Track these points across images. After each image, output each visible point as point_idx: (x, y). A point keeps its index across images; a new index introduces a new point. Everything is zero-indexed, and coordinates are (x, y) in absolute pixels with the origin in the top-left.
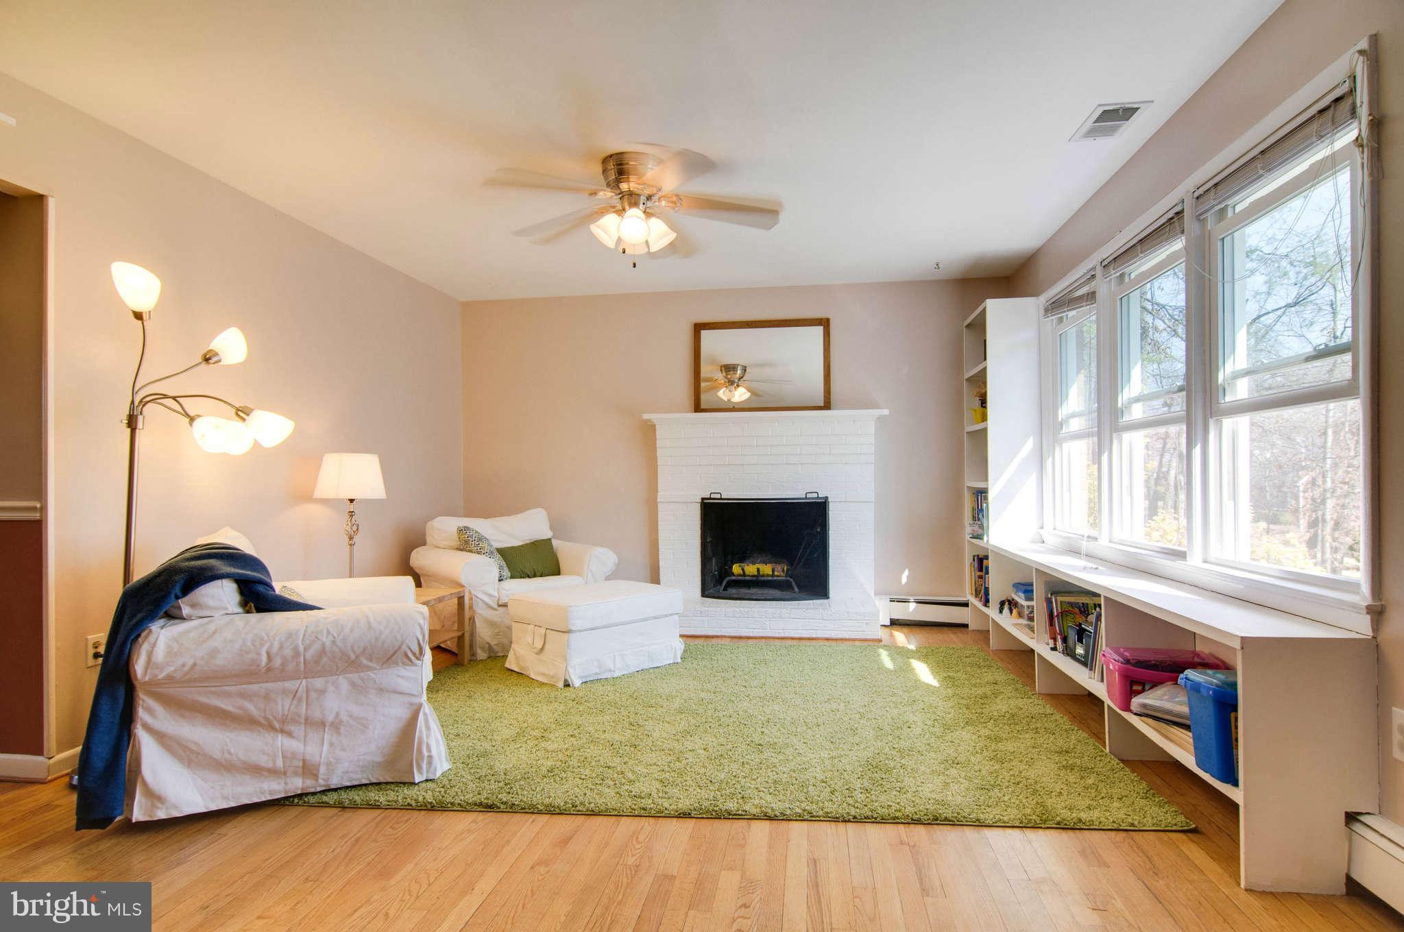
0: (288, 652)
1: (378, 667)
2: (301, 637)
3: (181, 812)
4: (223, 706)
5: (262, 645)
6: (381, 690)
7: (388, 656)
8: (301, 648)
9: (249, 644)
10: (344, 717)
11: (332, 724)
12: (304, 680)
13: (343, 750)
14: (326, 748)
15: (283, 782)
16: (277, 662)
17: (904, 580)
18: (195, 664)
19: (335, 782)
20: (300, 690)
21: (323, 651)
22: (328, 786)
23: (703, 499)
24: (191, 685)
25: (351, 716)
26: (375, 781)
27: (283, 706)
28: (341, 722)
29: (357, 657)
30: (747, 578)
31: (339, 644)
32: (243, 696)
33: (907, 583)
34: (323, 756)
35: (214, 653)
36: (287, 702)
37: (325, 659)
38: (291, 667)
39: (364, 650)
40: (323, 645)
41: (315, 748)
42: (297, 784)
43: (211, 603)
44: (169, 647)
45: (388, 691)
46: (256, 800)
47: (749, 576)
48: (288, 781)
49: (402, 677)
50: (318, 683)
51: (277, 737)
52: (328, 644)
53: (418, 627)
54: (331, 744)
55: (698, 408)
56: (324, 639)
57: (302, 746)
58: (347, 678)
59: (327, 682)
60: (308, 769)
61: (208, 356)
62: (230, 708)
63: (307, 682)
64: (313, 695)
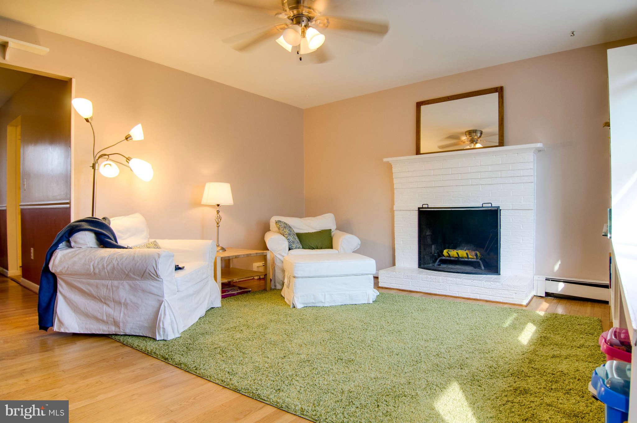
0: (100, 266)
1: (140, 279)
2: (106, 260)
3: (69, 331)
4: (82, 288)
5: (91, 262)
6: (144, 291)
7: (142, 274)
8: (105, 265)
9: (87, 261)
10: (128, 301)
11: (124, 304)
12: (110, 281)
13: (129, 317)
14: (122, 315)
15: (108, 327)
16: (97, 271)
17: (557, 267)
18: (68, 267)
19: (128, 332)
20: (109, 285)
21: (114, 268)
22: (125, 333)
23: (419, 208)
24: (70, 276)
25: (131, 302)
26: (145, 335)
27: (103, 292)
28: (127, 304)
29: (128, 272)
30: (452, 259)
31: (120, 265)
32: (89, 284)
33: (558, 270)
34: (121, 318)
35: (74, 263)
36: (105, 290)
37: (115, 272)
38: (103, 274)
39: (131, 269)
40: (114, 265)
41: (119, 314)
42: (112, 329)
43: (81, 241)
44: (61, 259)
45: (147, 292)
46: (98, 333)
47: (453, 257)
48: (109, 327)
49: (153, 286)
50: (116, 283)
51: (104, 305)
52: (116, 264)
53: (154, 261)
54: (124, 313)
55: (418, 152)
56: (114, 262)
57: (113, 312)
58: (127, 283)
59: (119, 283)
60: (116, 323)
61: (127, 137)
62: (85, 289)
63: (111, 282)
64: (114, 289)
